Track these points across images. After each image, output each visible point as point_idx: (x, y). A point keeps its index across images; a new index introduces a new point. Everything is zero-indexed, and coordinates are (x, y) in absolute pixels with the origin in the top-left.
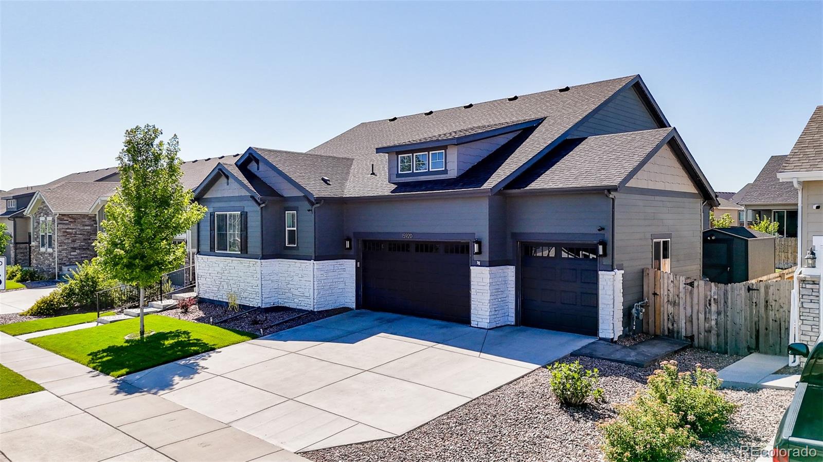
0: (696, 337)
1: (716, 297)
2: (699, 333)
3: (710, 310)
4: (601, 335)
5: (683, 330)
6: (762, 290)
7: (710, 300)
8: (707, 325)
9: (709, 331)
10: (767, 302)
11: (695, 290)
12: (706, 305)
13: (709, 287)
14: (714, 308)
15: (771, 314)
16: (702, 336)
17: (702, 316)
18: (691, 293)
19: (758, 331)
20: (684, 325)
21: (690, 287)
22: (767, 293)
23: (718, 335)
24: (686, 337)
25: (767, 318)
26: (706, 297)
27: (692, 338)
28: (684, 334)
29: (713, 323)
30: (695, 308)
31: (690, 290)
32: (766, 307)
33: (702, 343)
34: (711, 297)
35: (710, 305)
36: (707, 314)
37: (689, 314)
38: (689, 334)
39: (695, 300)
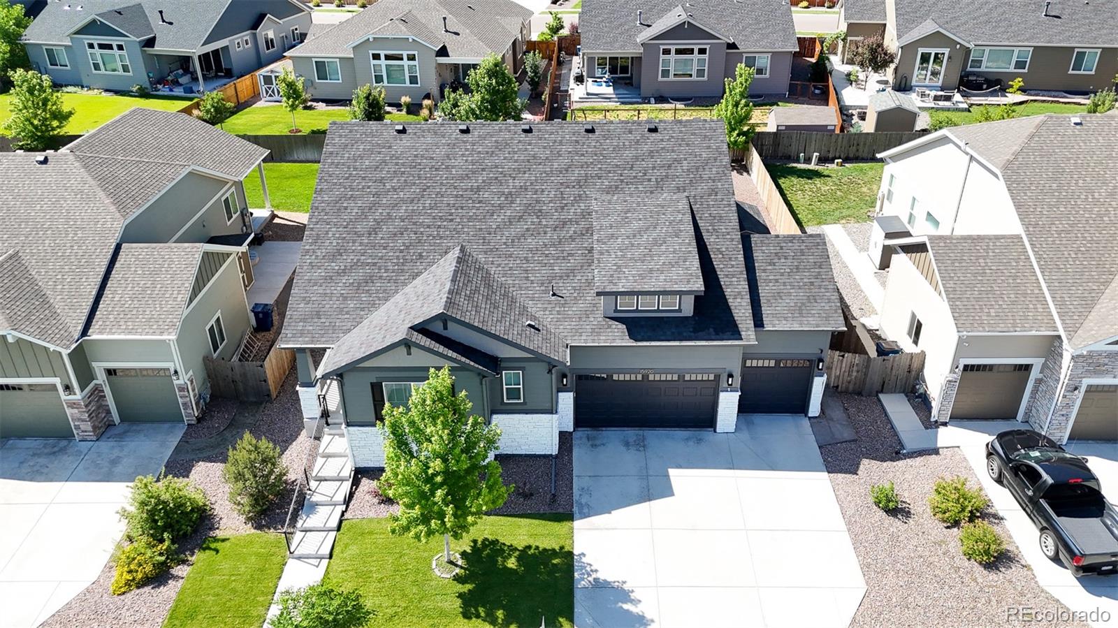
0: (840, 386)
1: (858, 362)
2: (843, 383)
3: (853, 370)
4: (810, 415)
6: (891, 360)
7: (854, 364)
8: (849, 379)
9: (849, 382)
10: (893, 366)
11: (845, 359)
12: (850, 367)
13: (854, 357)
14: (855, 368)
16: (844, 385)
17: (846, 374)
18: (842, 361)
19: (884, 382)
20: (833, 380)
21: (842, 358)
22: (893, 361)
23: (855, 385)
24: (833, 387)
25: (891, 374)
26: (851, 362)
27: (837, 387)
28: (832, 385)
29: (853, 377)
30: (843, 370)
33: (844, 389)
35: (853, 367)
36: (850, 372)
37: (838, 374)
38: (836, 385)
39: (844, 365)
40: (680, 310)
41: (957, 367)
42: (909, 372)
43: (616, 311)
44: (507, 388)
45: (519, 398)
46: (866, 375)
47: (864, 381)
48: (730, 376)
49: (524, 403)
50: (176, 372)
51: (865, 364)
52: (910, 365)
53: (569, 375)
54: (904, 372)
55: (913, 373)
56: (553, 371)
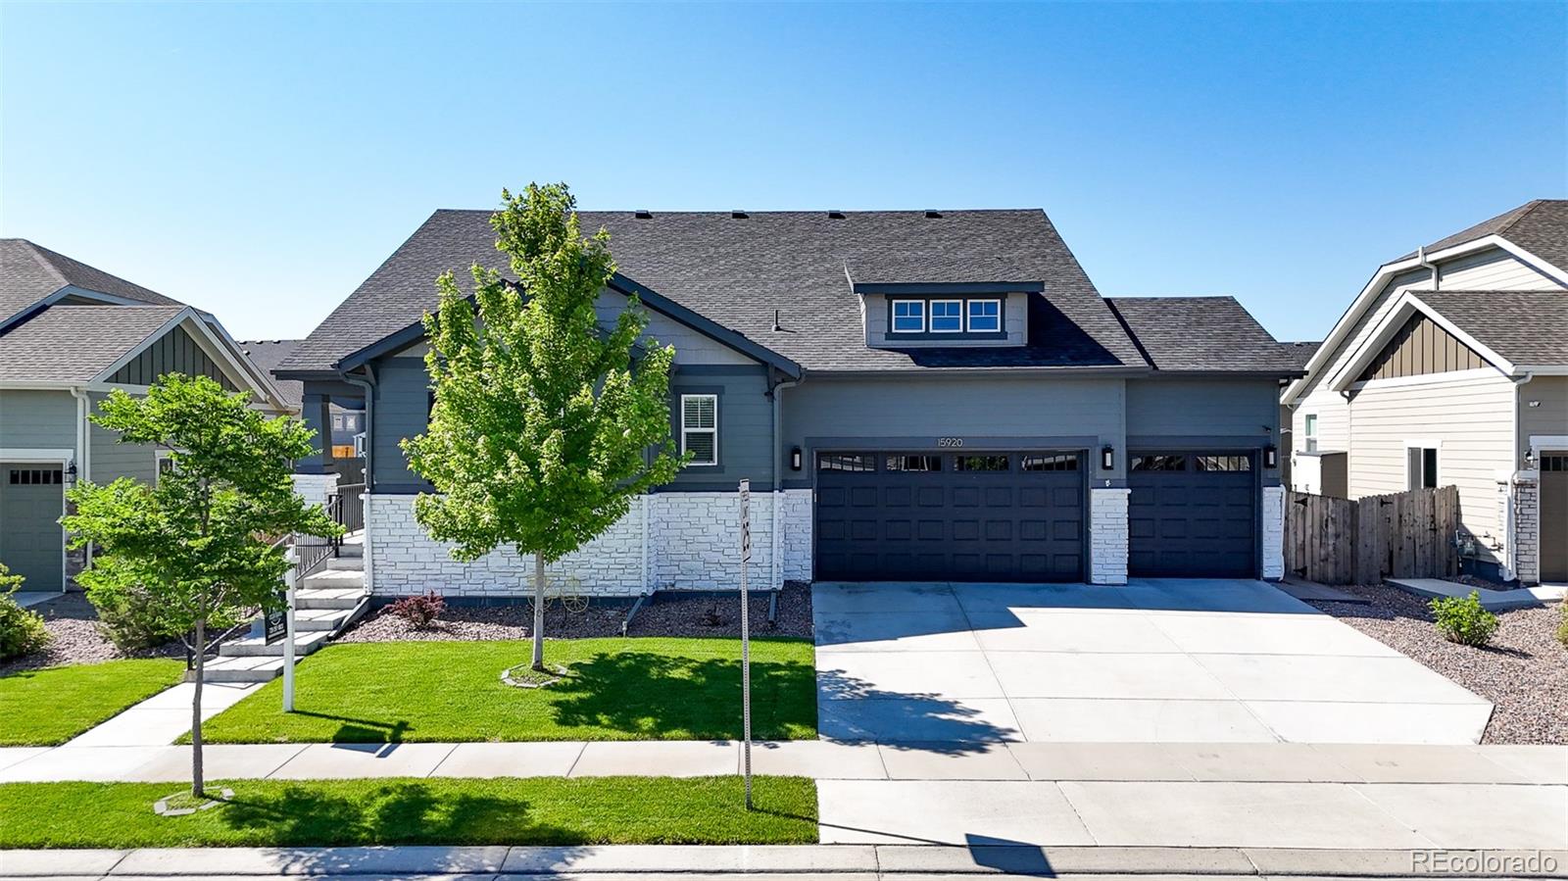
0: (1309, 569)
1: (1333, 516)
2: (1313, 564)
3: (1327, 533)
4: (1266, 575)
5: (1293, 562)
6: (1396, 503)
7: (1327, 520)
8: (1323, 552)
9: (1325, 559)
10: (1401, 516)
11: (1308, 509)
12: (1321, 527)
13: (1325, 504)
14: (1331, 529)
15: (1405, 530)
16: (1316, 568)
17: (1316, 542)
18: (1304, 513)
19: (1391, 553)
20: (1293, 555)
21: (1302, 506)
22: (1400, 507)
23: (1336, 564)
24: (1296, 570)
25: (1401, 534)
26: (1321, 516)
27: (1304, 570)
28: (1294, 568)
29: (1331, 548)
30: (1309, 532)
31: (1302, 509)
32: (1400, 522)
33: (1317, 576)
34: (1328, 516)
35: (1327, 526)
36: (1323, 539)
37: (1299, 542)
38: (1300, 567)
39: (1309, 523)
40: (1003, 335)
41: (1529, 454)
42: (1435, 530)
43: (890, 336)
44: (688, 434)
45: (711, 459)
46: (1353, 543)
47: (1354, 556)
48: (1107, 449)
49: (720, 469)
50: (73, 470)
51: (1348, 520)
52: (1433, 516)
53: (805, 452)
54: (1425, 532)
55: (1443, 532)
56: (776, 394)
